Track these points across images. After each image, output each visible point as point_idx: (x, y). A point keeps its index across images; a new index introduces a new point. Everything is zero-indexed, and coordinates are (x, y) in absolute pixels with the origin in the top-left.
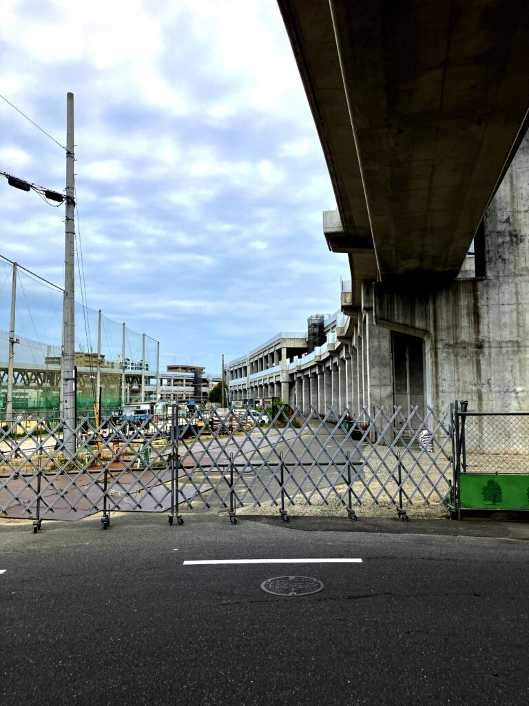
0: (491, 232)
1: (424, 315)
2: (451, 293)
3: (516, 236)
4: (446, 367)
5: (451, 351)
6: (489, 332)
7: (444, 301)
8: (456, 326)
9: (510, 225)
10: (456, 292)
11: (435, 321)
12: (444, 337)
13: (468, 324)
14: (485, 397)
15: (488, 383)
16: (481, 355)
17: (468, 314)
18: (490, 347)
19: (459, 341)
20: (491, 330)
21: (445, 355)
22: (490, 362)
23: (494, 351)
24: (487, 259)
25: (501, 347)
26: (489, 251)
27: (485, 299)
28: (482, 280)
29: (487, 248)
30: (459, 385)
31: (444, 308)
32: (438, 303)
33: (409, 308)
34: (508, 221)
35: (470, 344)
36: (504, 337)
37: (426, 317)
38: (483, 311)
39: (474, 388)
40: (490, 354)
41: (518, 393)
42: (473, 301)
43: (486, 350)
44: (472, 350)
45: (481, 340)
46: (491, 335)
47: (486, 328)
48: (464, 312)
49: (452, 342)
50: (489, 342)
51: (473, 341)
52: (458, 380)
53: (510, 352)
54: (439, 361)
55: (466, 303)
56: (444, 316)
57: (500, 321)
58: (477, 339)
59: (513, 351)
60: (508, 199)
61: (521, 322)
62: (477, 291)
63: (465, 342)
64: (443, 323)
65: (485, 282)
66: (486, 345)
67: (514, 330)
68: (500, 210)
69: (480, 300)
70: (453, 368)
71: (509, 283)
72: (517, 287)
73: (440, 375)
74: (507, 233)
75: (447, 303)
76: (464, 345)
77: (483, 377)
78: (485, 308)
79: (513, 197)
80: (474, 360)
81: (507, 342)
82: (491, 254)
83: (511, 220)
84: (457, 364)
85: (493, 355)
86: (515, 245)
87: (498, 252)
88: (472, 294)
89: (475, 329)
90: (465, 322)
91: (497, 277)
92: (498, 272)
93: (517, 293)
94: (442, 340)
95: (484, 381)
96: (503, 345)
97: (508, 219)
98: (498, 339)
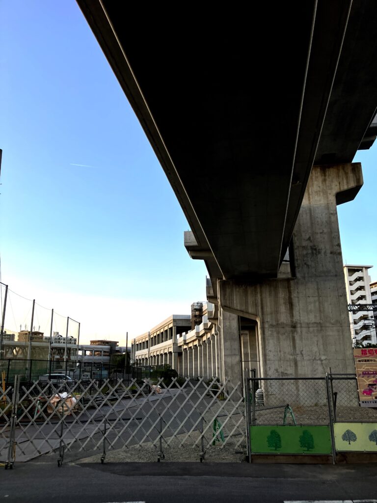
0: (298, 247)
1: (254, 304)
2: (272, 288)
3: (315, 249)
4: (271, 341)
5: (274, 329)
6: (300, 316)
7: (268, 294)
8: (276, 312)
9: (311, 242)
10: (276, 288)
11: (262, 308)
12: (269, 320)
13: (285, 311)
14: (299, 364)
15: (302, 354)
16: (295, 333)
17: (285, 303)
18: (301, 327)
19: (280, 322)
20: (301, 315)
21: (270, 332)
22: (302, 338)
23: (304, 330)
24: (296, 265)
25: (309, 327)
26: (297, 260)
27: (296, 293)
28: (293, 279)
29: (296, 258)
30: (281, 355)
31: (268, 299)
32: (264, 295)
33: (244, 298)
34: (309, 239)
35: (287, 325)
36: (311, 320)
37: (256, 305)
38: (295, 301)
39: (291, 357)
40: (301, 332)
41: (322, 361)
42: (288, 294)
43: (299, 329)
44: (289, 329)
45: (294, 322)
46: (302, 318)
47: (297, 313)
48: (282, 301)
49: (274, 323)
50: (301, 323)
51: (289, 322)
52: (280, 351)
53: (316, 331)
54: (266, 338)
55: (283, 296)
56: (269, 304)
57: (307, 308)
58: (292, 322)
59: (318, 330)
60: (309, 225)
61: (322, 309)
62: (291, 287)
63: (283, 323)
64: (268, 309)
65: (296, 280)
66: (299, 325)
67: (318, 315)
68: (304, 232)
69: (292, 293)
70: (276, 343)
71: (312, 281)
72: (317, 284)
73: (267, 347)
74: (309, 248)
75: (270, 295)
76: (283, 326)
77: (297, 349)
78: (297, 299)
79: (312, 224)
80: (291, 337)
81: (313, 323)
82: (299, 261)
83: (311, 238)
84: (278, 339)
85: (303, 333)
86: (315, 255)
87: (304, 261)
88: (287, 289)
89: (290, 313)
90: (283, 309)
91: (304, 277)
92: (304, 274)
93: (318, 289)
94: (267, 322)
95: (298, 352)
96: (310, 326)
97: (310, 237)
98: (306, 321)
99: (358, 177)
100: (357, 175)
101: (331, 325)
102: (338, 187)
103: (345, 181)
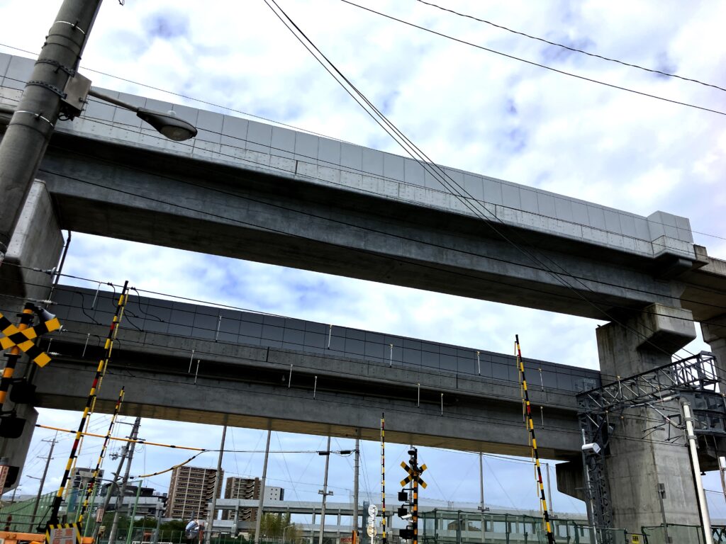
6: (617, 501)
16: (614, 521)
18: (619, 514)
23: (621, 517)
25: (625, 514)
27: (612, 474)
36: (626, 505)
38: (611, 483)
40: (619, 520)
43: (617, 516)
45: (613, 508)
46: (618, 503)
47: (613, 497)
50: (618, 510)
57: (622, 491)
59: (632, 517)
61: (634, 491)
62: (607, 467)
65: (610, 459)
66: (616, 512)
67: (631, 499)
69: (608, 475)
71: (624, 459)
72: (628, 463)
85: (621, 521)
86: (623, 427)
91: (617, 455)
92: (617, 451)
93: (629, 467)
96: (626, 512)
98: (622, 507)
99: (654, 323)
101: (644, 512)
102: (637, 340)
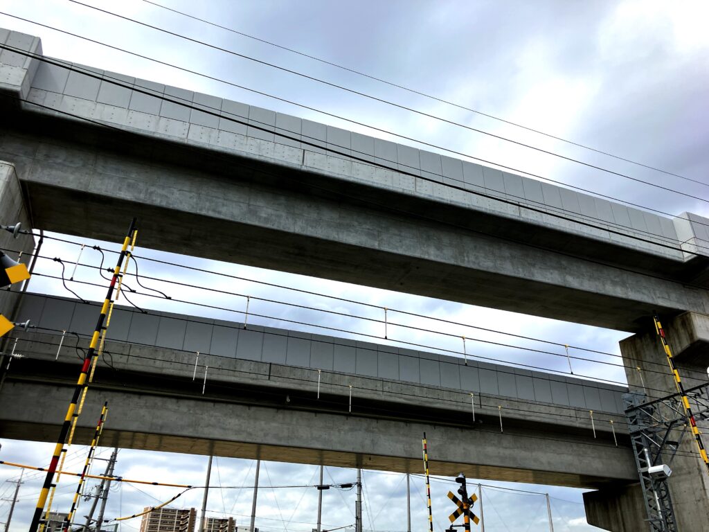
32: (623, 508)
56: (629, 519)
75: (628, 507)
99: (690, 332)
100: (689, 329)
103: (677, 341)
